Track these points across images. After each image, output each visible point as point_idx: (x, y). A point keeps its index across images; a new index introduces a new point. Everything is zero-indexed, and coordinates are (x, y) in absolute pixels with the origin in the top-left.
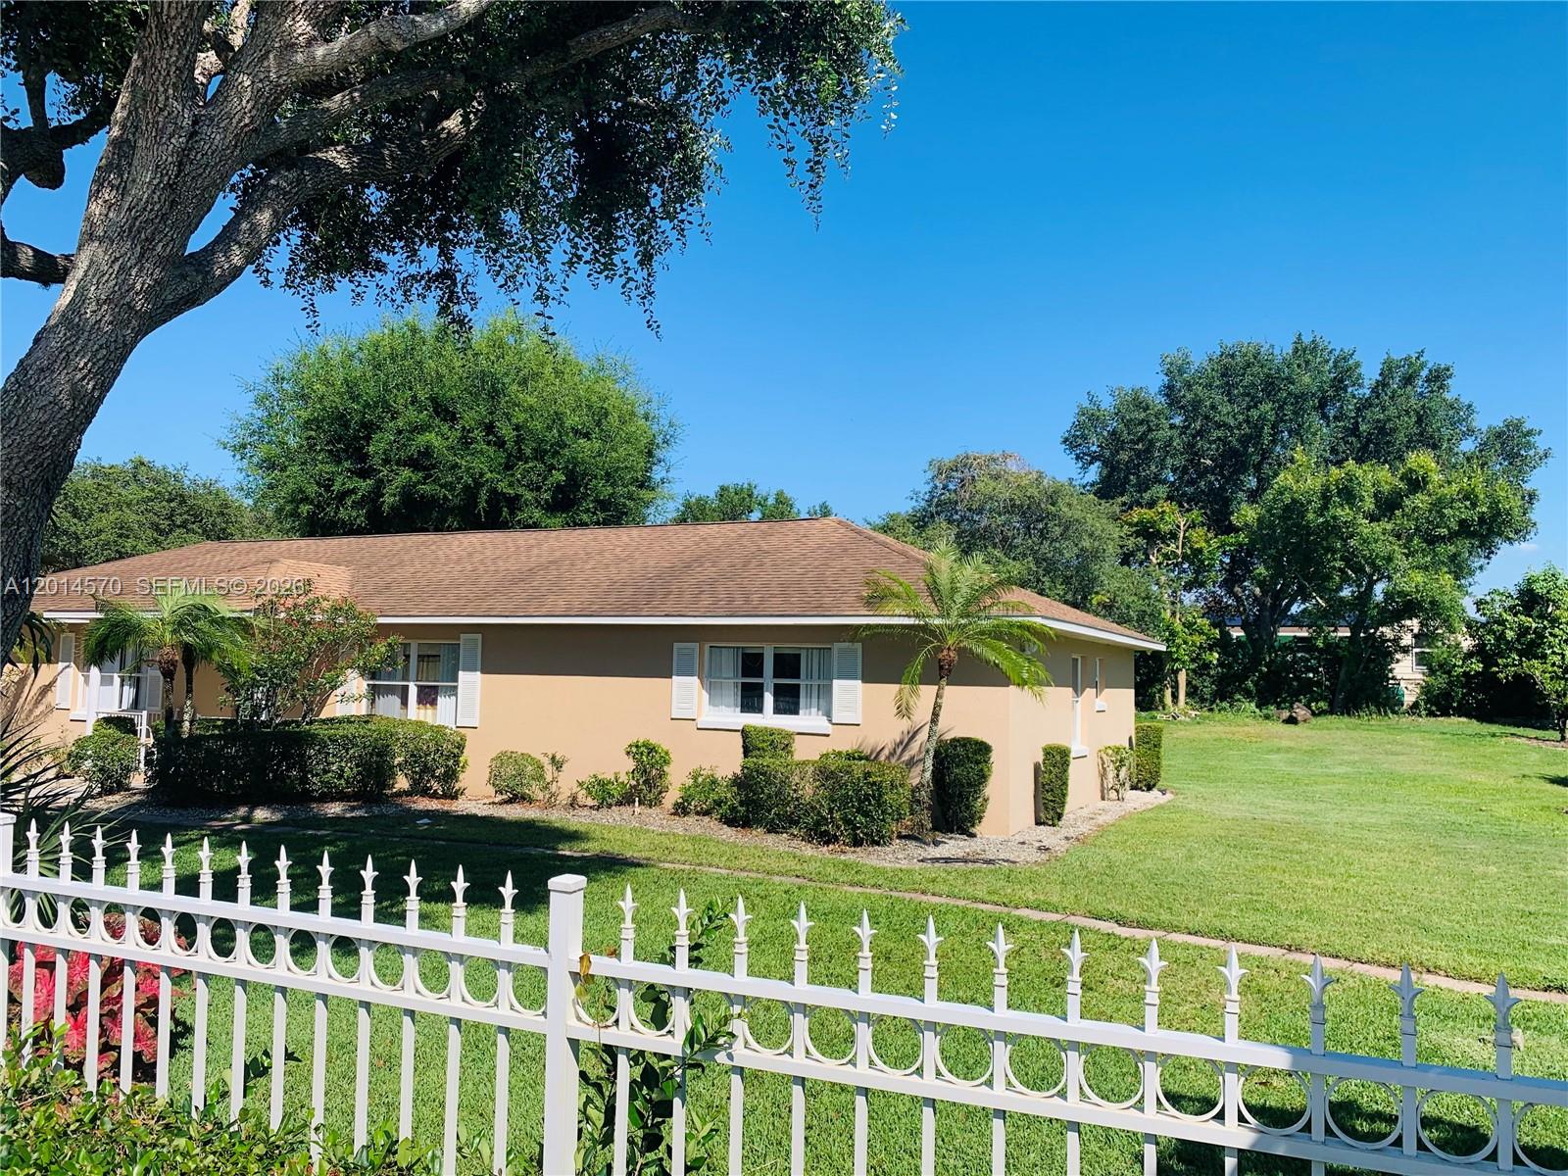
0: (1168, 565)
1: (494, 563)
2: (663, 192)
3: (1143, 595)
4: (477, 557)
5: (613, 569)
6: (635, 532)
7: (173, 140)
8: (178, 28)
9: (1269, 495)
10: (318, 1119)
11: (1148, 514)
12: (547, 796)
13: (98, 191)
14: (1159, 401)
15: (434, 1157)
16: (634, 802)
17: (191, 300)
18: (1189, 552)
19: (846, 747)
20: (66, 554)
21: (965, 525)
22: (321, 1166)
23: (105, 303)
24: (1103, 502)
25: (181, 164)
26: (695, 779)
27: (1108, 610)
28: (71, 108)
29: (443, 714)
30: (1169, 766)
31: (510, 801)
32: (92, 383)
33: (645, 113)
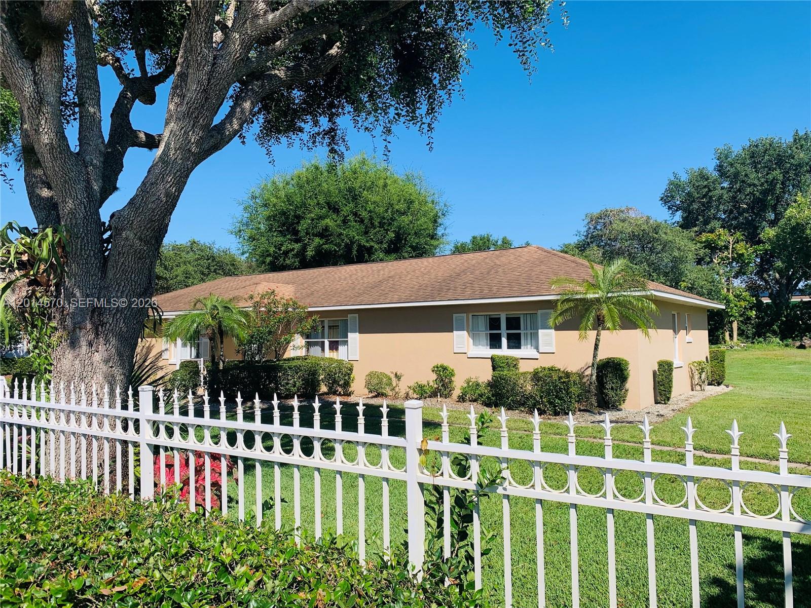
0: (723, 263)
1: (362, 279)
2: (440, 76)
3: (710, 280)
4: (354, 277)
5: (420, 278)
6: (430, 260)
7: (205, 68)
8: (205, 13)
9: (782, 222)
10: (297, 524)
11: (711, 236)
12: (394, 393)
13: (172, 99)
14: (715, 174)
15: (354, 544)
16: (437, 395)
17: (216, 148)
18: (736, 256)
19: (548, 365)
20: (162, 288)
21: (607, 248)
22: (301, 545)
23: (178, 149)
24: (684, 231)
25: (209, 79)
26: (468, 383)
27: (691, 289)
28: (157, 66)
29: (342, 354)
30: (730, 373)
31: (376, 396)
32: (174, 189)
33: (429, 37)
